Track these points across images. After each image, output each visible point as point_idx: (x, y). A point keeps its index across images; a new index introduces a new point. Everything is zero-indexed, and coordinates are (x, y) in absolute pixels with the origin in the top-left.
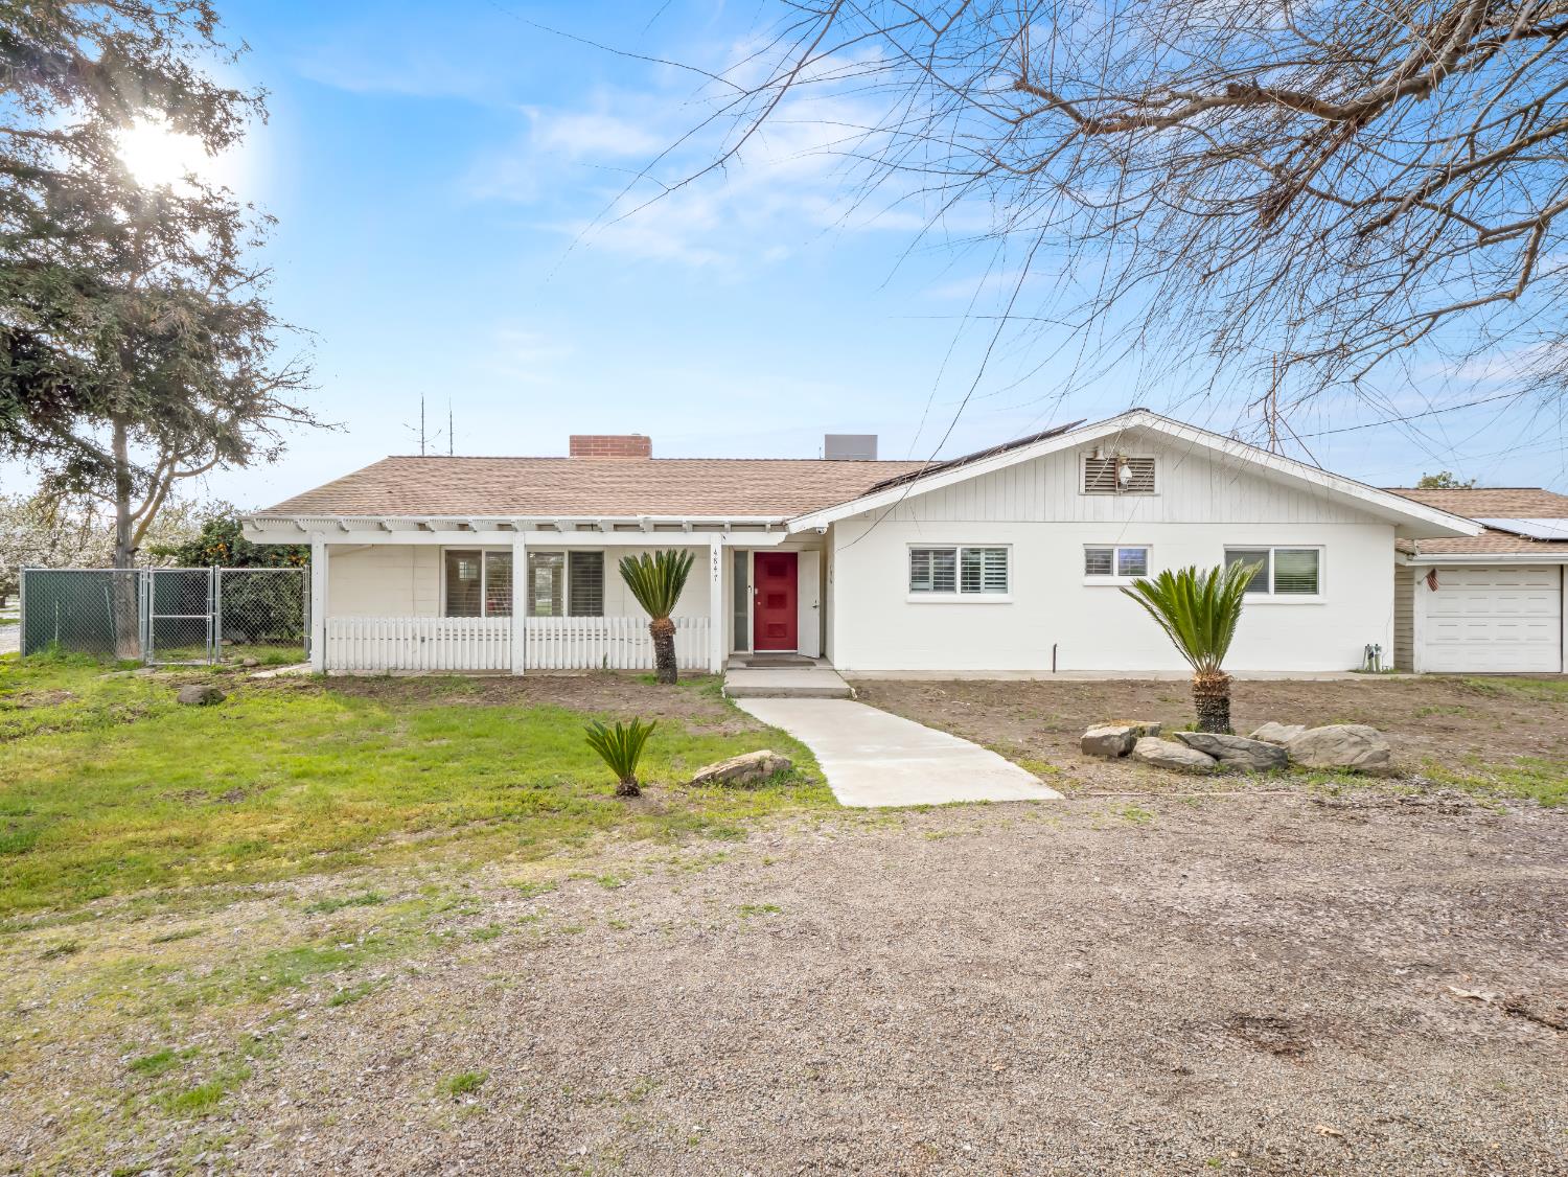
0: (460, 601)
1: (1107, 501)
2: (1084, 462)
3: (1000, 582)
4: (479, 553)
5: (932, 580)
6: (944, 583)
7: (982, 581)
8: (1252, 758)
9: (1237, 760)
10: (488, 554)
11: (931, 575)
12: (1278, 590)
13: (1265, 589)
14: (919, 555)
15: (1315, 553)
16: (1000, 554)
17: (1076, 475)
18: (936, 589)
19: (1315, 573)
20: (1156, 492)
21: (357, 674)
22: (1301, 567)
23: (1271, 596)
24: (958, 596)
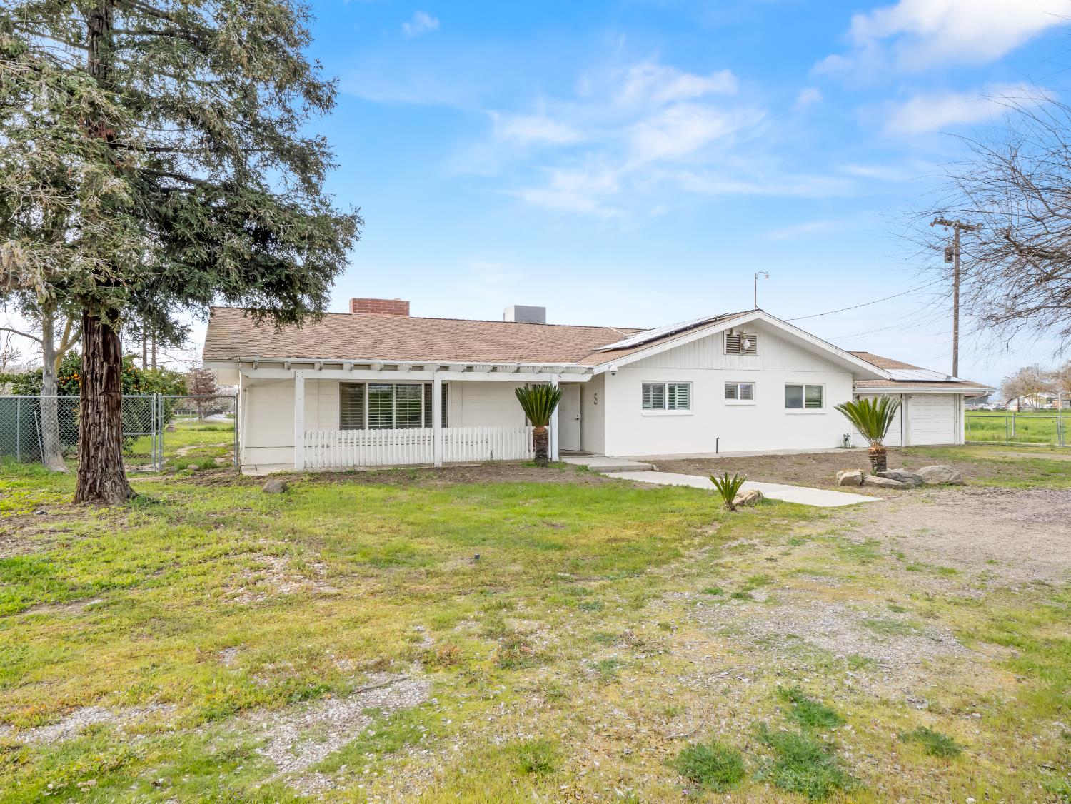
0: (350, 418)
1: (735, 358)
2: (725, 336)
3: (685, 403)
4: (364, 384)
5: (652, 402)
6: (658, 404)
7: (676, 403)
8: (914, 481)
9: (909, 482)
10: (370, 385)
11: (651, 399)
12: (807, 406)
13: (800, 406)
14: (646, 387)
15: (820, 388)
16: (685, 388)
17: (722, 344)
18: (654, 407)
19: (821, 397)
20: (758, 353)
21: (332, 470)
22: (815, 395)
23: (804, 410)
24: (666, 411)
